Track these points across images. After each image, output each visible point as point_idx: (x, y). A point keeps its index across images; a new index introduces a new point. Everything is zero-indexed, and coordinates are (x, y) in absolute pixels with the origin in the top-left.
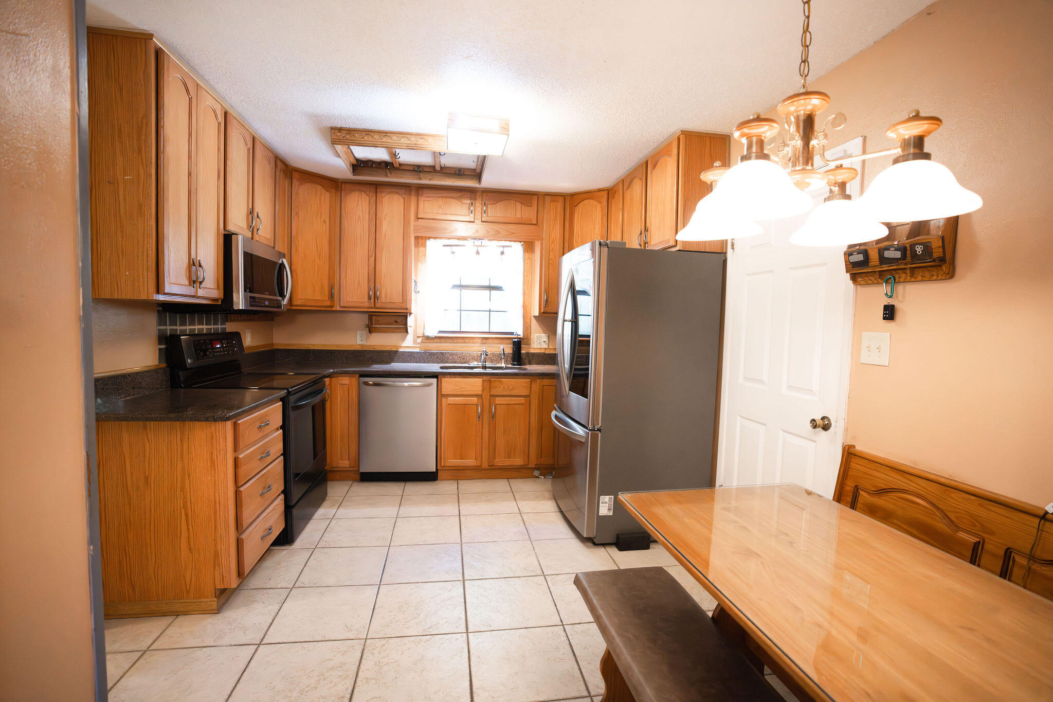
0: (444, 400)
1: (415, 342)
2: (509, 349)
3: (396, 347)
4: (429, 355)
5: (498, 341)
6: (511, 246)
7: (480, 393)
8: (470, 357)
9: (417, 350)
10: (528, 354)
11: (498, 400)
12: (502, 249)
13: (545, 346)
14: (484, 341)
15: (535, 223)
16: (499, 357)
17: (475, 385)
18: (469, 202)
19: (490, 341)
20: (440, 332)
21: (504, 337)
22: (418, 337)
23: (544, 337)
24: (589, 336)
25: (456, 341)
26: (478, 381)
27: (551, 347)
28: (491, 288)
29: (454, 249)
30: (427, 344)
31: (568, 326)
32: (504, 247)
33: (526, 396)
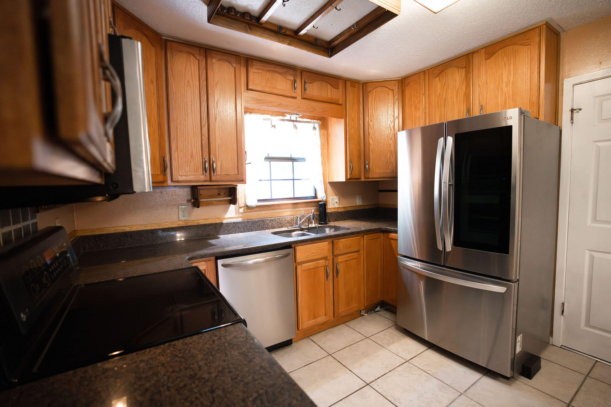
0: (299, 268)
4: (252, 224)
8: (286, 221)
9: (240, 220)
11: (340, 259)
13: (337, 206)
15: (341, 103)
18: (292, 79)
20: (259, 201)
22: (241, 207)
23: (336, 198)
25: (271, 207)
26: (324, 245)
27: (341, 206)
28: (293, 159)
30: (249, 214)
33: (358, 251)
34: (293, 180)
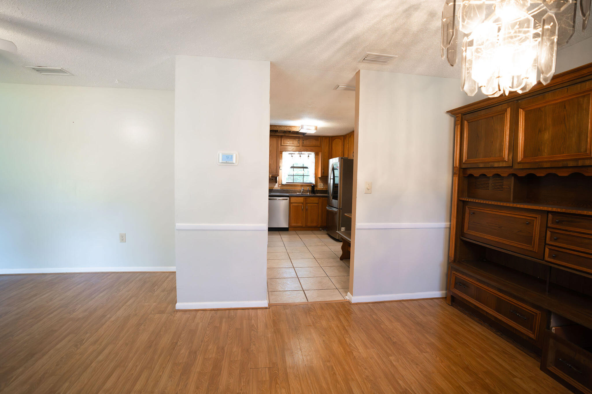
0: (291, 204)
1: (278, 186)
2: (310, 189)
3: (272, 188)
4: (283, 190)
5: (306, 186)
6: (311, 154)
7: (303, 202)
8: (297, 191)
9: (279, 189)
10: (317, 190)
11: (309, 205)
12: (308, 155)
13: (322, 187)
14: (302, 186)
15: (320, 146)
16: (307, 191)
17: (301, 199)
18: (298, 140)
19: (304, 186)
20: (287, 183)
21: (309, 185)
22: (280, 185)
23: (322, 184)
24: (338, 184)
25: (292, 186)
26: (302, 198)
27: (324, 188)
28: (303, 168)
29: (292, 155)
30: (283, 187)
31: (332, 180)
32: (309, 154)
33: (318, 203)
34: (303, 176)
